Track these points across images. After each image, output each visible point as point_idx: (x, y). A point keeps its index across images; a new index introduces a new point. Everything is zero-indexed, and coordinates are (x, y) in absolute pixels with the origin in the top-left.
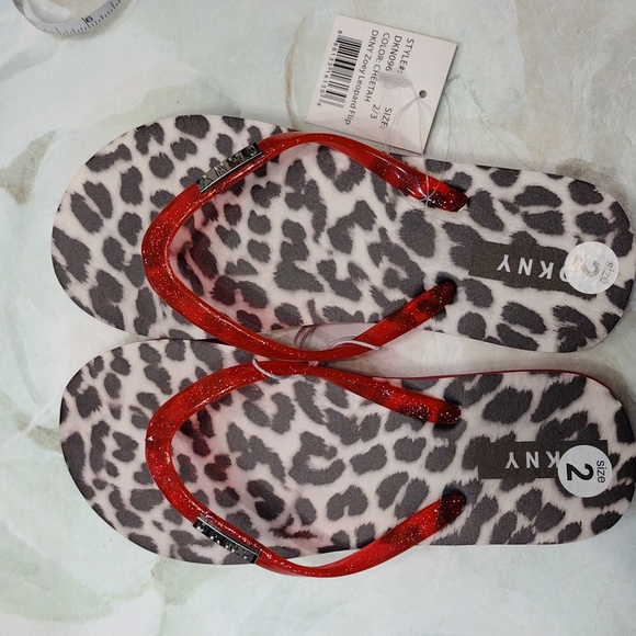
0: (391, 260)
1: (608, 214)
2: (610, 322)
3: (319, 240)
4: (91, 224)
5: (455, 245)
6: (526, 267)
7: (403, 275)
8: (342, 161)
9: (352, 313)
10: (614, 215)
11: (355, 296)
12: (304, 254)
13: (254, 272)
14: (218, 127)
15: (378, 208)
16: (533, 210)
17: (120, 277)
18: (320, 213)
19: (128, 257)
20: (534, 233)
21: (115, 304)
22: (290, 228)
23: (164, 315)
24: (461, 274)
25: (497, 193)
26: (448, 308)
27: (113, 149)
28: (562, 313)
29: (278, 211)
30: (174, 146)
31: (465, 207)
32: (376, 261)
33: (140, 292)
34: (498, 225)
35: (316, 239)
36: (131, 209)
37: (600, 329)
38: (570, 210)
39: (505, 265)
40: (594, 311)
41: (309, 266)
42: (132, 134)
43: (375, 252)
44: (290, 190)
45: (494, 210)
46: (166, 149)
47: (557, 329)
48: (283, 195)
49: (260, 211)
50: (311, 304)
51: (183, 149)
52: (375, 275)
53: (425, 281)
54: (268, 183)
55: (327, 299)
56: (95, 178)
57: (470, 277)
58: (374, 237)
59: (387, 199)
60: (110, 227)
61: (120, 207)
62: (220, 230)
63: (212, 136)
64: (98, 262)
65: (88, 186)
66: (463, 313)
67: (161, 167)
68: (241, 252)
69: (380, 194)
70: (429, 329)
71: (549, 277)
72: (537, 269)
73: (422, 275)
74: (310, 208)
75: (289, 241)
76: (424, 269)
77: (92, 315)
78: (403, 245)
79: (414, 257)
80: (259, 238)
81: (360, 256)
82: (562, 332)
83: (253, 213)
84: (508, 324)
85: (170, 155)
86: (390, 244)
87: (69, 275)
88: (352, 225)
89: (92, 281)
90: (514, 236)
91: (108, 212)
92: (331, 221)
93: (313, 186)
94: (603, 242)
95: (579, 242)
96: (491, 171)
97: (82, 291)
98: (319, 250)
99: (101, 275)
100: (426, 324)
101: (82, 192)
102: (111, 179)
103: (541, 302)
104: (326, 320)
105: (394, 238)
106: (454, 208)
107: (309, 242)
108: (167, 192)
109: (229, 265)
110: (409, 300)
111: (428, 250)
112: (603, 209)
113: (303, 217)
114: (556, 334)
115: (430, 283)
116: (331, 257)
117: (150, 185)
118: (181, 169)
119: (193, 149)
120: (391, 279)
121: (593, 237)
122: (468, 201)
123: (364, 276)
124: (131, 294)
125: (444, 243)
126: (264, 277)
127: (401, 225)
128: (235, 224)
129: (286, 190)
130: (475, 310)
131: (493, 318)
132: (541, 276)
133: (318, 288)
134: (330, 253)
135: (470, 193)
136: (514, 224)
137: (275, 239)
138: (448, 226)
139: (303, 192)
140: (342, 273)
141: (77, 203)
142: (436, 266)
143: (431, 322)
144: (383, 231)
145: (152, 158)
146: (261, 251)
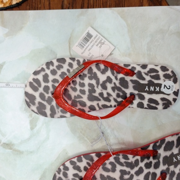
0: (118, 91)
1: (171, 74)
2: (175, 100)
3: (98, 87)
4: (36, 89)
5: (134, 85)
6: (152, 89)
7: (121, 94)
8: (102, 66)
9: (109, 105)
10: (172, 74)
11: (109, 101)
12: (95, 91)
13: (82, 98)
14: (68, 61)
15: (113, 78)
16: (152, 74)
17: (45, 103)
18: (98, 80)
19: (47, 97)
20: (153, 80)
21: (44, 110)
22: (90, 85)
23: (58, 112)
24: (136, 92)
25: (143, 71)
26: (134, 101)
27: (40, 69)
28: (163, 99)
29: (87, 81)
30: (57, 67)
31: (135, 75)
32: (114, 91)
33: (51, 106)
34: (144, 79)
35: (97, 87)
36: (46, 84)
37: (173, 102)
38: (161, 73)
39: (147, 89)
40: (171, 98)
41: (96, 94)
42: (45, 64)
43: (113, 89)
44: (89, 75)
45: (142, 75)
46: (55, 68)
47: (162, 103)
48: (87, 77)
49: (82, 81)
50: (98, 104)
51: (59, 67)
52: (114, 95)
53: (127, 95)
54: (83, 74)
55: (102, 102)
56: (36, 77)
57: (138, 93)
58: (113, 85)
59: (115, 75)
60: (41, 90)
61: (43, 84)
62: (71, 87)
63: (67, 63)
64: (38, 99)
65: (34, 79)
66: (138, 102)
67: (54, 72)
68: (78, 93)
69: (113, 74)
70: (129, 107)
71: (158, 91)
72: (155, 89)
73: (126, 94)
74: (95, 79)
75: (90, 88)
76: (126, 92)
77: (38, 114)
78: (120, 86)
79: (123, 89)
80: (82, 89)
81: (110, 90)
82: (163, 104)
83: (80, 82)
84: (150, 104)
85: (56, 69)
86: (117, 86)
87: (30, 104)
88: (106, 83)
89: (37, 105)
90: (148, 81)
91: (40, 86)
92: (101, 82)
93: (95, 74)
94: (170, 80)
95: (165, 81)
96: (141, 65)
97: (34, 108)
98: (99, 90)
99: (39, 103)
100: (129, 106)
101: (32, 81)
102: (40, 77)
103: (157, 97)
104: (102, 108)
105: (118, 85)
106: (132, 76)
107: (96, 88)
108: (56, 79)
109: (75, 96)
110: (123, 100)
111: (127, 87)
112: (169, 72)
113: (94, 82)
114: (162, 105)
115: (128, 95)
116: (102, 91)
117: (51, 77)
118: (59, 72)
119: (62, 67)
120: (118, 96)
121: (168, 79)
122: (135, 74)
123: (111, 95)
124: (48, 107)
125: (131, 85)
126: (85, 98)
127: (119, 81)
128: (75, 85)
129: (88, 75)
130: (141, 101)
131: (145, 103)
132: (156, 91)
133: (100, 100)
134: (102, 90)
135: (136, 72)
136: (148, 78)
137: (86, 88)
138: (131, 81)
139: (93, 75)
140: (105, 95)
141: (31, 84)
142: (129, 91)
143: (130, 106)
144: (115, 83)
145: (51, 70)
146: (83, 92)
